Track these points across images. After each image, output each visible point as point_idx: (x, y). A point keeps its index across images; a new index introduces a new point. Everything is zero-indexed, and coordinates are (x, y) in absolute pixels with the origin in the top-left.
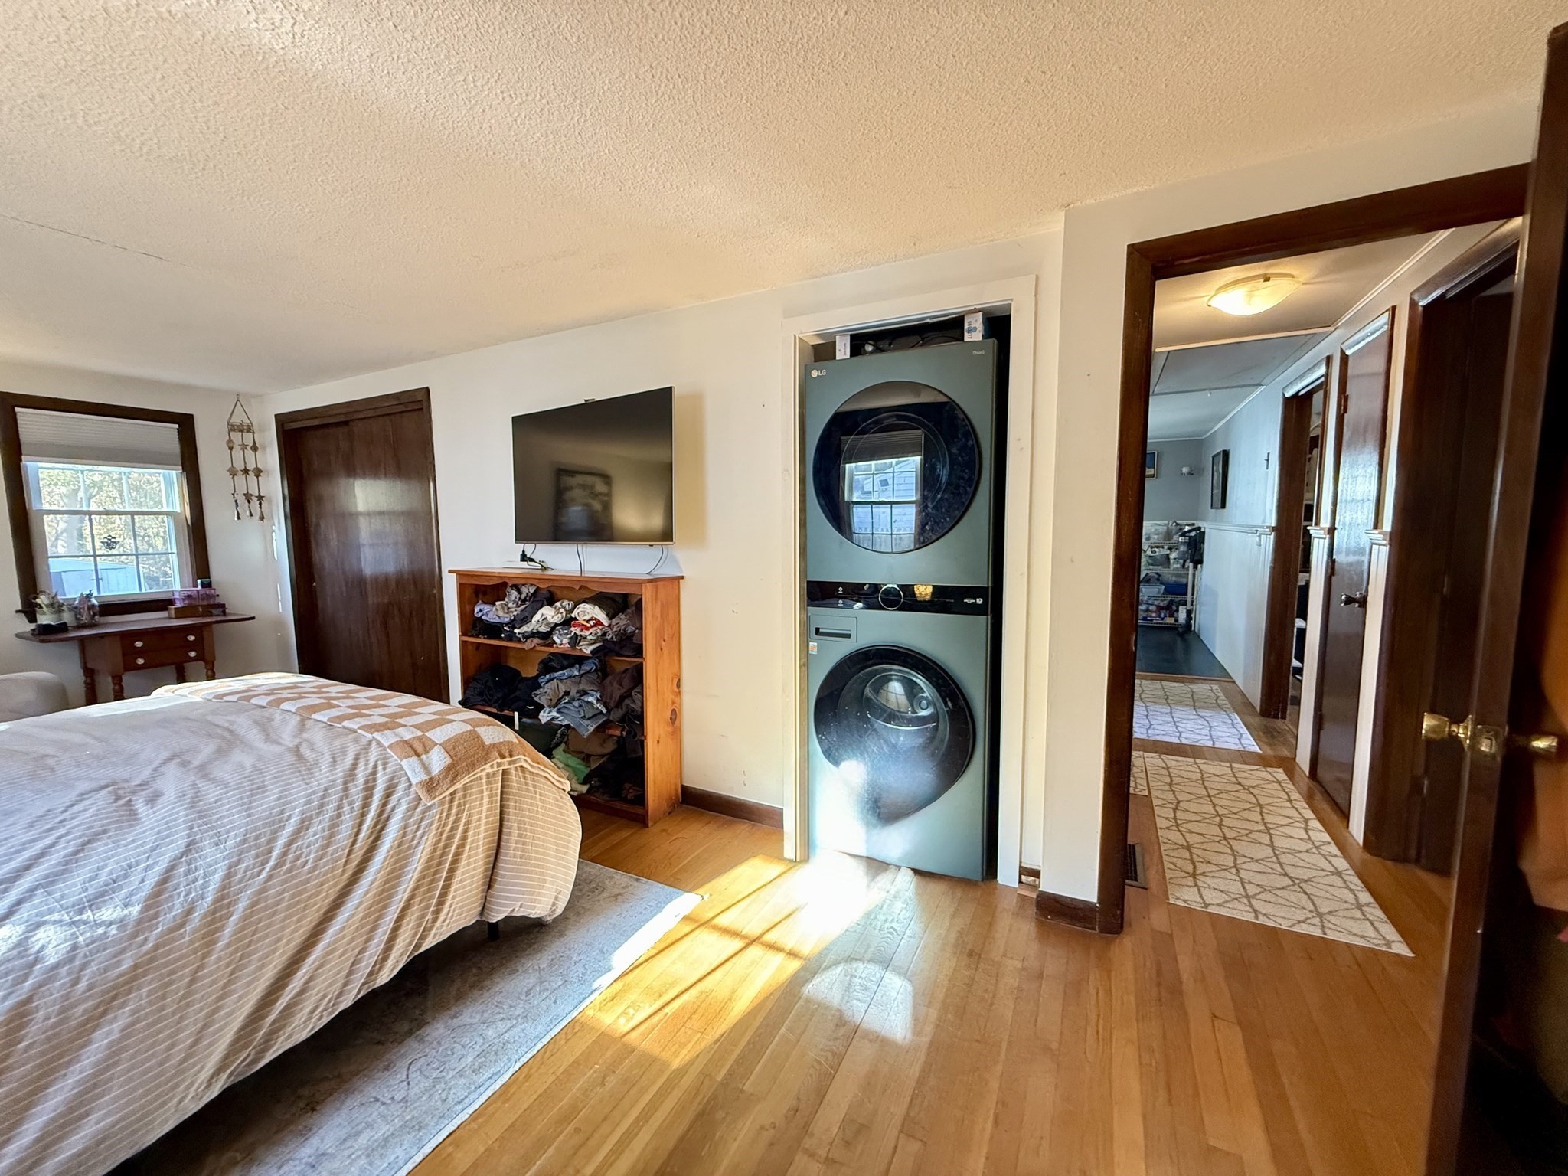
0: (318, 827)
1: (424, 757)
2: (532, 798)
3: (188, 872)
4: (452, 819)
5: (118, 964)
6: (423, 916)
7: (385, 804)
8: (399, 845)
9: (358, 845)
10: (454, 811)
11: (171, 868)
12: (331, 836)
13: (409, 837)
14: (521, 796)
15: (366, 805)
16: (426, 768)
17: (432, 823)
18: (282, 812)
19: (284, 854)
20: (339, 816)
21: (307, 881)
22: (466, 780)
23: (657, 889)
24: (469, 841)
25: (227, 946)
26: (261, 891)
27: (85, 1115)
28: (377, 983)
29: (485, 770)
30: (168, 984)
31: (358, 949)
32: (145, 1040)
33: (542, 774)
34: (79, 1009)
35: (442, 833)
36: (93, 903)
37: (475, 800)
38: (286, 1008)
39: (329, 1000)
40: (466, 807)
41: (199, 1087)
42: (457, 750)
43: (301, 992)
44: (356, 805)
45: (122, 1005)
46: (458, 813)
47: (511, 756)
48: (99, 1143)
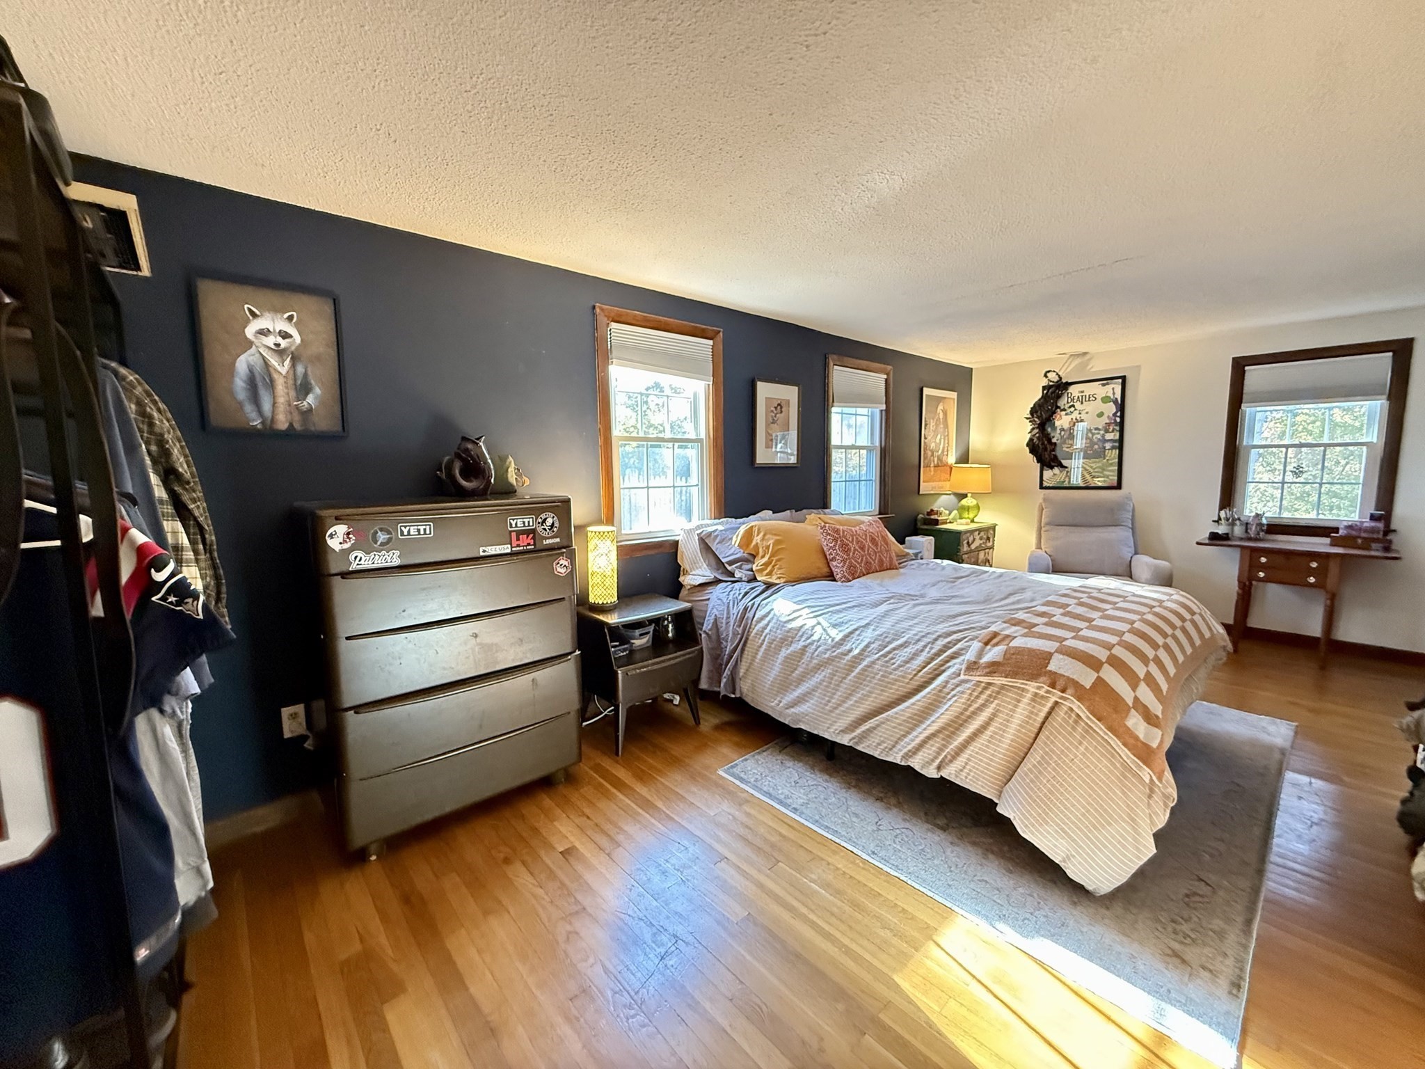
0: (910, 650)
1: (989, 647)
2: (1071, 743)
3: (859, 635)
4: (980, 701)
5: (825, 653)
6: (941, 750)
7: (947, 662)
8: (940, 691)
9: (921, 674)
10: (984, 697)
11: (856, 630)
12: (912, 659)
13: (946, 690)
14: (1060, 733)
15: (938, 654)
16: (980, 654)
17: (963, 693)
18: (903, 632)
19: (889, 652)
20: (922, 651)
21: (891, 673)
22: (1003, 681)
24: (991, 728)
25: (854, 677)
26: (874, 663)
27: (807, 701)
28: (909, 764)
29: (1032, 687)
30: (835, 675)
31: (902, 733)
32: (824, 690)
33: (1103, 735)
34: (815, 661)
35: (970, 706)
36: (835, 626)
37: (1009, 703)
38: (868, 730)
39: (886, 748)
40: (996, 702)
41: (836, 730)
42: (1014, 656)
43: (874, 728)
44: (933, 651)
45: (823, 671)
46: (987, 701)
47: (1063, 691)
48: (807, 715)
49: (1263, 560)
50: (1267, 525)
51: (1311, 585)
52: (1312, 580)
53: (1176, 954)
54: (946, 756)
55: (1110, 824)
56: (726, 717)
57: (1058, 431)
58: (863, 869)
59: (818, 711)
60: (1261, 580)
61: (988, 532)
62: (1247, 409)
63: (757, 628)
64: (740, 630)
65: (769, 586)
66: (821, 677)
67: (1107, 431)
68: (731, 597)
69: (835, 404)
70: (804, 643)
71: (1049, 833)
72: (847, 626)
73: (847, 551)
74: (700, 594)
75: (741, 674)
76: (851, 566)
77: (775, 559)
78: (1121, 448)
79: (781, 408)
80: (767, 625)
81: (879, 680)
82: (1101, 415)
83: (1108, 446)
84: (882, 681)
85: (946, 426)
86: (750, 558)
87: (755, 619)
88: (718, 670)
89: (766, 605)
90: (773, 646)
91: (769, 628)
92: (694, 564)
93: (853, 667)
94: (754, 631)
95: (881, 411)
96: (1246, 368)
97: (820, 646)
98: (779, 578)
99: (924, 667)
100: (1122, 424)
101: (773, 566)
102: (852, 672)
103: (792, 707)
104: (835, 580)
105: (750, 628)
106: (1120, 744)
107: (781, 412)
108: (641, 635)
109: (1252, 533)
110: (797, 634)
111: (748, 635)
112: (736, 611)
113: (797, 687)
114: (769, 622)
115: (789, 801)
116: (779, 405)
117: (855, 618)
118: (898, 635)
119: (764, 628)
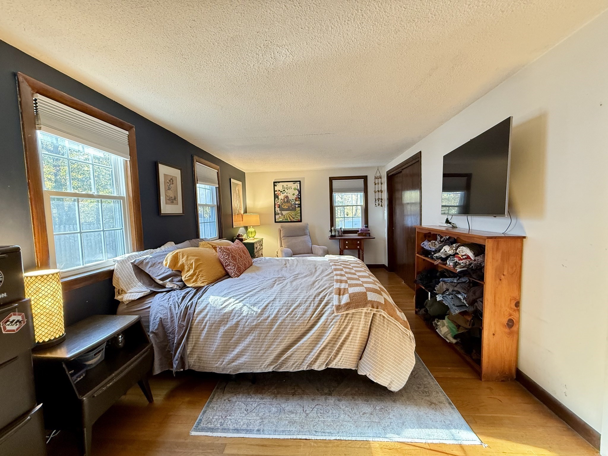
0: (303, 307)
1: (341, 296)
2: (385, 330)
3: (272, 306)
4: (345, 324)
5: (253, 322)
6: (329, 355)
7: (324, 308)
8: (325, 325)
9: (312, 318)
10: (346, 321)
11: (269, 304)
12: (305, 312)
13: (328, 323)
14: (379, 327)
15: (318, 306)
16: (340, 301)
17: (336, 322)
18: (296, 299)
19: (292, 311)
20: (310, 306)
21: (296, 323)
22: (353, 311)
23: (456, 416)
24: (351, 335)
25: (274, 331)
26: (284, 320)
27: (244, 355)
28: (313, 368)
29: (365, 310)
30: (261, 334)
31: (307, 353)
32: (255, 345)
33: (393, 322)
34: (246, 329)
35: (340, 327)
36: (254, 305)
37: (357, 320)
38: (286, 358)
39: (298, 364)
40: (352, 321)
41: (265, 366)
42: (354, 298)
43: (290, 356)
44: (315, 305)
45: (253, 333)
46: (348, 323)
47: (377, 308)
48: (245, 364)
49: (347, 242)
50: (344, 231)
51: (358, 249)
52: (359, 247)
54: (331, 357)
55: (403, 360)
57: (280, 200)
59: (253, 359)
60: (347, 249)
61: (261, 242)
62: (334, 194)
63: (198, 319)
64: (185, 323)
65: (198, 289)
66: (252, 337)
67: (296, 201)
68: (171, 303)
69: (198, 182)
70: (237, 320)
72: (262, 302)
73: (235, 260)
74: (139, 306)
75: (188, 353)
76: (239, 267)
77: (198, 271)
78: (301, 207)
79: (173, 181)
80: (207, 315)
81: (290, 328)
82: (294, 194)
83: (297, 206)
84: (292, 328)
85: (239, 197)
86: (177, 273)
87: (195, 313)
88: (168, 356)
89: (202, 302)
90: (213, 327)
91: (208, 316)
92: (130, 284)
93: (273, 325)
94: (196, 321)
96: (333, 181)
97: (248, 319)
98: (203, 282)
99: (313, 314)
100: (300, 198)
101: (197, 276)
102: (272, 328)
103: (233, 362)
104: (230, 277)
105: (192, 320)
106: (400, 324)
107: (173, 184)
108: (95, 355)
109: (340, 234)
110: (230, 316)
111: (192, 325)
112: (176, 312)
113: (234, 348)
114: (208, 312)
115: (251, 427)
116: (171, 179)
117: (266, 297)
118: (294, 301)
119: (204, 317)
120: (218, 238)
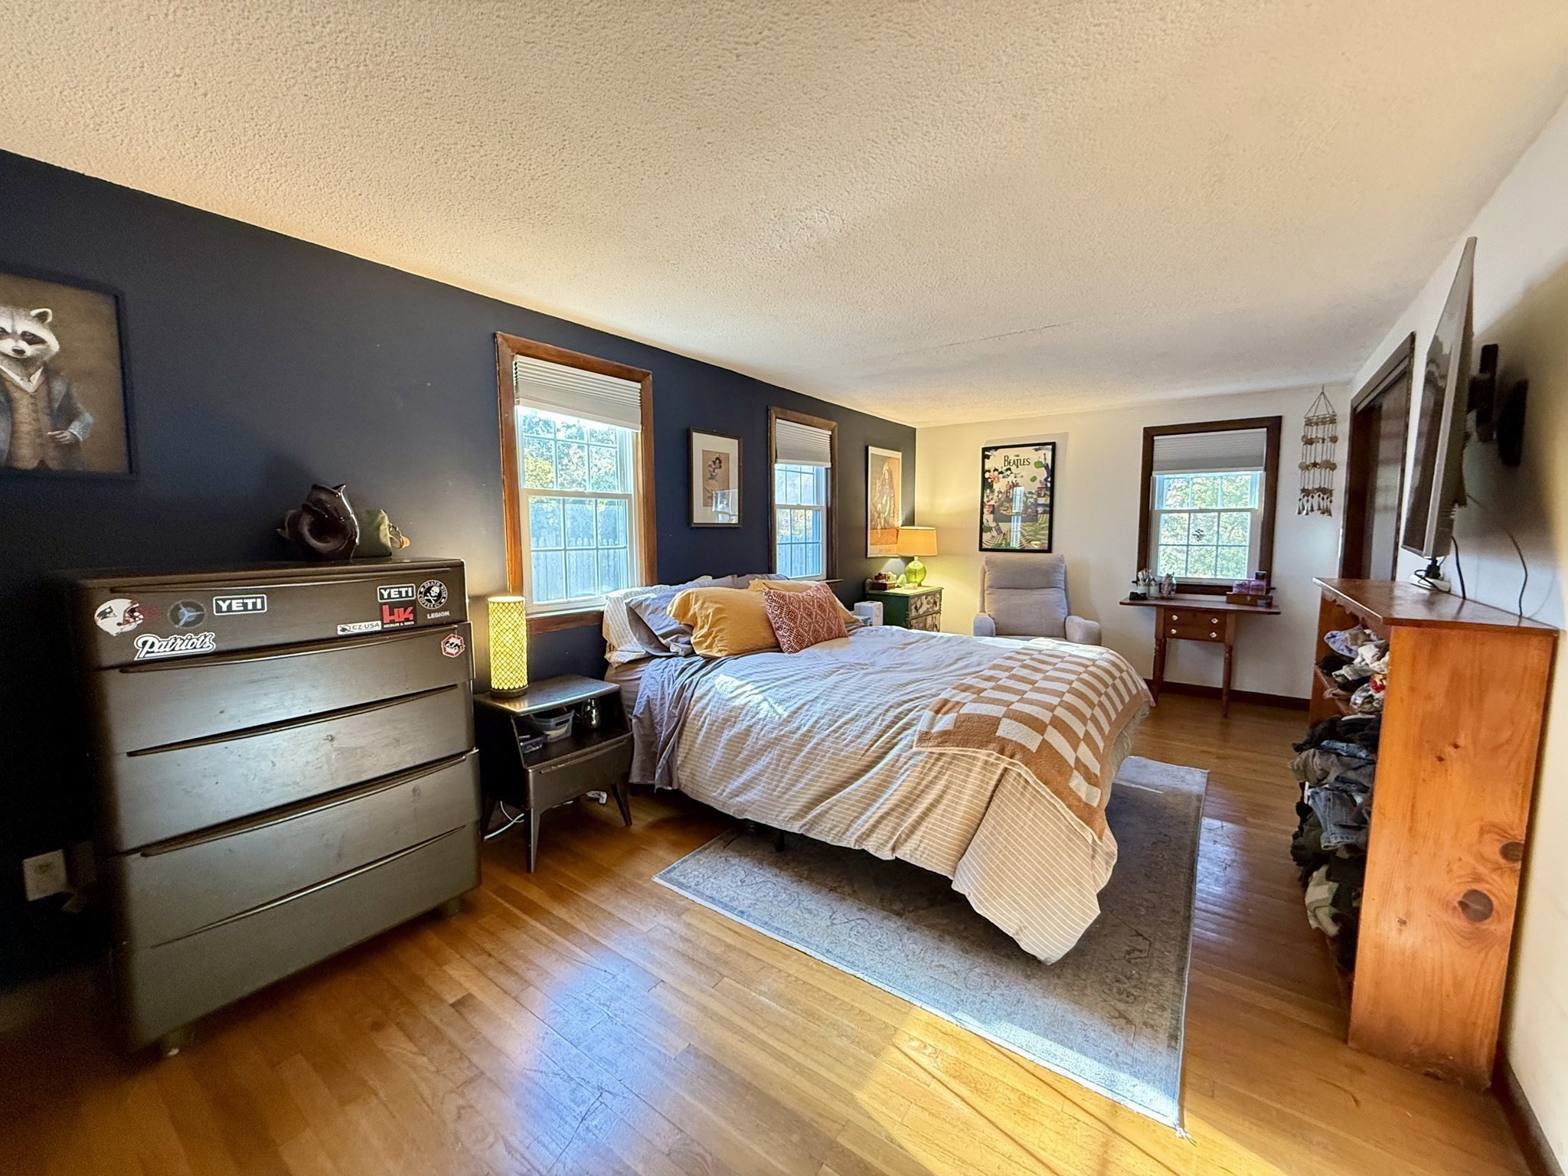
0: (861, 724)
1: (940, 715)
2: (1020, 810)
3: (807, 710)
4: (933, 774)
5: (772, 733)
6: (895, 829)
7: (899, 734)
8: (893, 766)
9: (873, 748)
10: (936, 768)
11: (804, 704)
12: (863, 733)
13: (899, 764)
14: (1009, 800)
15: (889, 727)
16: (932, 724)
17: (915, 766)
18: (854, 705)
19: (840, 727)
20: (873, 724)
21: (842, 750)
22: (955, 750)
24: (944, 802)
25: (804, 757)
26: (823, 740)
27: (753, 788)
28: (863, 847)
29: (982, 754)
30: (783, 756)
31: (856, 814)
32: (772, 774)
33: (1049, 798)
34: (760, 742)
35: (923, 779)
36: (780, 702)
37: (961, 773)
38: (819, 814)
39: (839, 832)
40: (948, 772)
41: (786, 817)
42: (964, 724)
43: (826, 812)
44: (885, 723)
45: (770, 752)
46: (939, 773)
47: (1012, 757)
48: (753, 803)
49: (1175, 618)
50: (1177, 585)
51: (1214, 640)
52: (1214, 635)
53: (1121, 1015)
54: (900, 835)
55: (1058, 890)
56: (662, 813)
57: (996, 494)
58: (817, 971)
59: (766, 798)
60: (1174, 636)
61: (935, 596)
62: (1157, 476)
63: (695, 708)
64: (676, 712)
65: (709, 660)
66: (768, 760)
67: (1039, 496)
68: (665, 675)
69: (778, 460)
70: (748, 723)
71: (1001, 905)
72: (794, 701)
73: (793, 619)
74: (629, 673)
75: (679, 762)
76: (798, 634)
77: (715, 630)
78: (1051, 513)
79: (720, 462)
80: (708, 704)
81: (830, 758)
82: (1034, 479)
83: (1040, 510)
84: (833, 759)
85: (892, 487)
86: (687, 629)
87: (693, 699)
88: (652, 758)
89: (706, 682)
90: (714, 728)
91: (709, 708)
92: (622, 637)
93: (803, 746)
94: (693, 712)
95: (827, 469)
96: (1155, 438)
97: (766, 725)
98: (720, 651)
99: (877, 741)
100: (1052, 490)
101: (714, 638)
102: (801, 751)
103: (737, 796)
104: (781, 651)
105: (688, 708)
106: (1065, 806)
107: (720, 467)
108: (557, 724)
109: (1165, 593)
110: (740, 713)
111: (686, 717)
112: (671, 690)
113: (741, 772)
114: (710, 700)
115: (735, 904)
116: (717, 459)
117: (804, 691)
118: (849, 708)
119: (704, 709)
120: (825, 578)
